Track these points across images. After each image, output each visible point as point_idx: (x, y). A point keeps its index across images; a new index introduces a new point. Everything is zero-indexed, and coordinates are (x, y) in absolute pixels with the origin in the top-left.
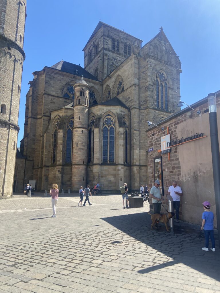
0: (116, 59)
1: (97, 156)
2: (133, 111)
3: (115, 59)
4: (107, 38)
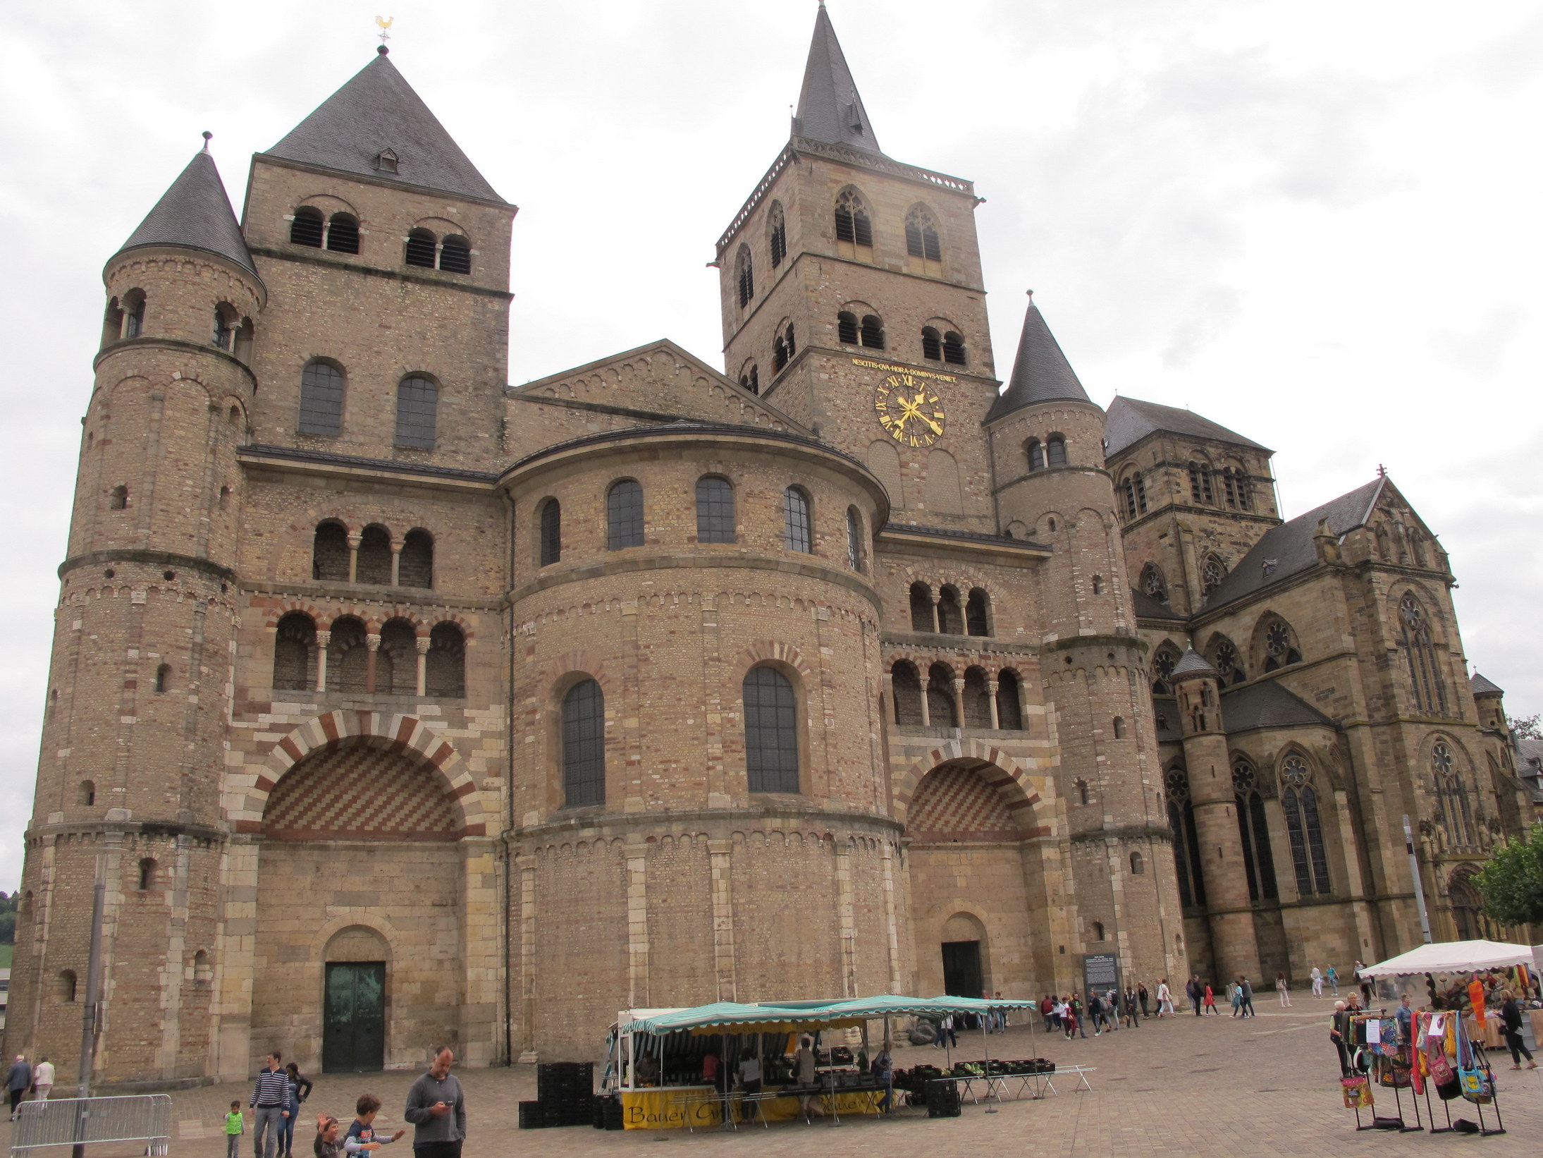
0: (1212, 533)
1: (1286, 879)
2: (1354, 735)
3: (1209, 534)
4: (1174, 470)
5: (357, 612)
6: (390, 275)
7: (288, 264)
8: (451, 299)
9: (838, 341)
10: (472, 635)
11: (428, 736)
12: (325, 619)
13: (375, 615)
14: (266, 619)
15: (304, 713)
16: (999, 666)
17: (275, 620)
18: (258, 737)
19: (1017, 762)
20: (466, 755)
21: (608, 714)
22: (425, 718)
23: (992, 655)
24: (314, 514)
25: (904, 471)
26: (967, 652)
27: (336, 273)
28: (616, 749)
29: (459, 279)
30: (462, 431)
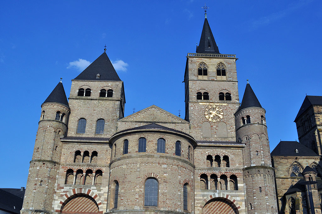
5: (81, 169)
6: (96, 100)
7: (77, 100)
8: (108, 102)
9: (196, 99)
10: (103, 172)
11: (93, 193)
12: (75, 170)
13: (85, 169)
14: (64, 171)
15: (70, 189)
16: (230, 174)
17: (66, 171)
18: (61, 193)
19: (234, 198)
20: (100, 197)
21: (119, 189)
22: (93, 189)
23: (228, 171)
24: (75, 150)
25: (212, 128)
26: (221, 171)
27: (86, 101)
28: (120, 196)
29: (110, 98)
30: (109, 130)
